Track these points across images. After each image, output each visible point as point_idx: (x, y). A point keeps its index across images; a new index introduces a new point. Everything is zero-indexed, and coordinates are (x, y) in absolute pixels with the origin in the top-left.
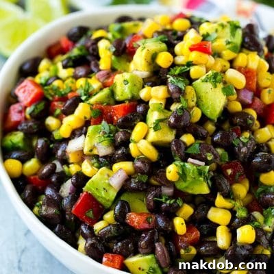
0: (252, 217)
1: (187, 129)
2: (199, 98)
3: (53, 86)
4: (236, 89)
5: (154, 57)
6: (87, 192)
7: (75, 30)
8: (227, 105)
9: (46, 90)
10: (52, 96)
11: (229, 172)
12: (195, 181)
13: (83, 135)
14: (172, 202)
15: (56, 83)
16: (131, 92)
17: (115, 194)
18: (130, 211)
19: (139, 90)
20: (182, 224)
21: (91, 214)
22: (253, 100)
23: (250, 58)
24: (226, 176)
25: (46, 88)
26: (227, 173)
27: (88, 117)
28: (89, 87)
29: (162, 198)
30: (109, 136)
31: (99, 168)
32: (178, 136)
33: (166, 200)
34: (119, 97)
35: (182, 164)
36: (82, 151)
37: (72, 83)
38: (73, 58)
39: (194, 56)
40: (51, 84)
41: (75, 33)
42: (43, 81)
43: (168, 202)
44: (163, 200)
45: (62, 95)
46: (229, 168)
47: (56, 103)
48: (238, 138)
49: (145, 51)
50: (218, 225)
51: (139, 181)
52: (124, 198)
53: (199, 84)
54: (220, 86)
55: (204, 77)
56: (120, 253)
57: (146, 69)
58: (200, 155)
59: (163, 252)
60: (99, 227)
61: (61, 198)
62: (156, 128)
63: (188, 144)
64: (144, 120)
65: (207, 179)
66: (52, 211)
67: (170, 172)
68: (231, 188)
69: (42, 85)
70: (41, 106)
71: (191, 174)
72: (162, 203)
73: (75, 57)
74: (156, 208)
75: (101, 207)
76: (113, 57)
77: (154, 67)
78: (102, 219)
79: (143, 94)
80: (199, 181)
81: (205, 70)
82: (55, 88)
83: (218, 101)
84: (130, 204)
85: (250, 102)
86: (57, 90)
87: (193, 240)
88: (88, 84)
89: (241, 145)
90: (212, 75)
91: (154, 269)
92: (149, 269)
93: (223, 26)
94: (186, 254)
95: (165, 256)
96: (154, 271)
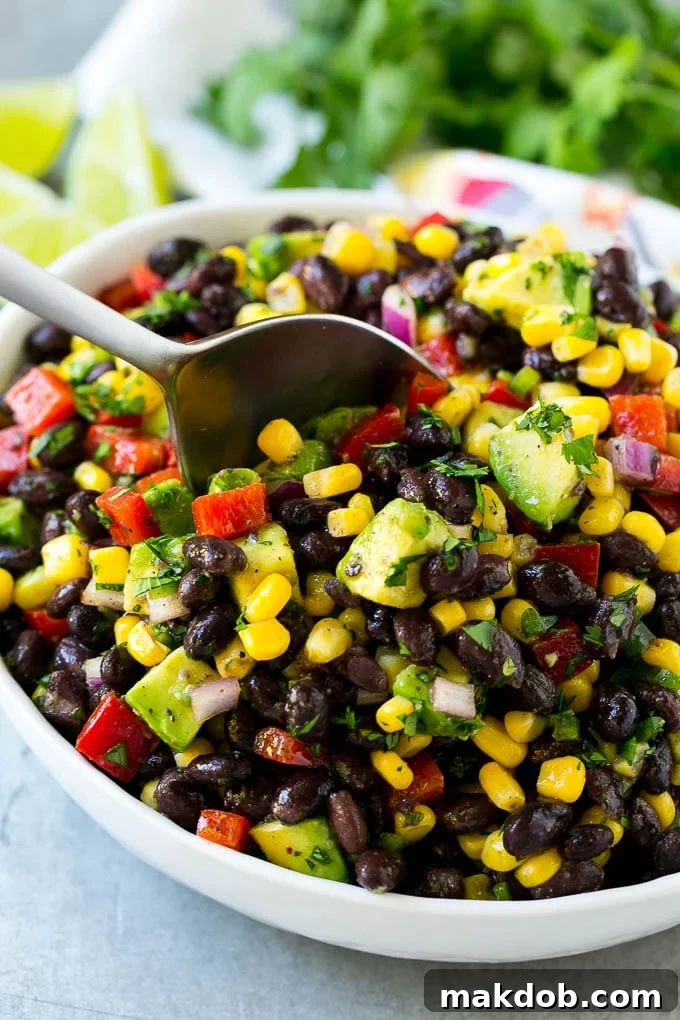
3: (100, 385)
7: (168, 248)
9: (84, 397)
10: (95, 411)
11: (552, 659)
15: (107, 380)
20: (399, 769)
25: (81, 389)
38: (155, 320)
40: (95, 380)
41: (167, 255)
42: (77, 373)
45: (122, 411)
46: (550, 651)
47: (99, 429)
56: (239, 811)
59: (350, 820)
69: (74, 383)
70: (66, 435)
73: (160, 317)
82: (103, 391)
86: (108, 398)
87: (425, 794)
90: (542, 413)
91: (323, 853)
92: (314, 852)
93: (543, 270)
94: (409, 828)
95: (354, 827)
96: (326, 860)
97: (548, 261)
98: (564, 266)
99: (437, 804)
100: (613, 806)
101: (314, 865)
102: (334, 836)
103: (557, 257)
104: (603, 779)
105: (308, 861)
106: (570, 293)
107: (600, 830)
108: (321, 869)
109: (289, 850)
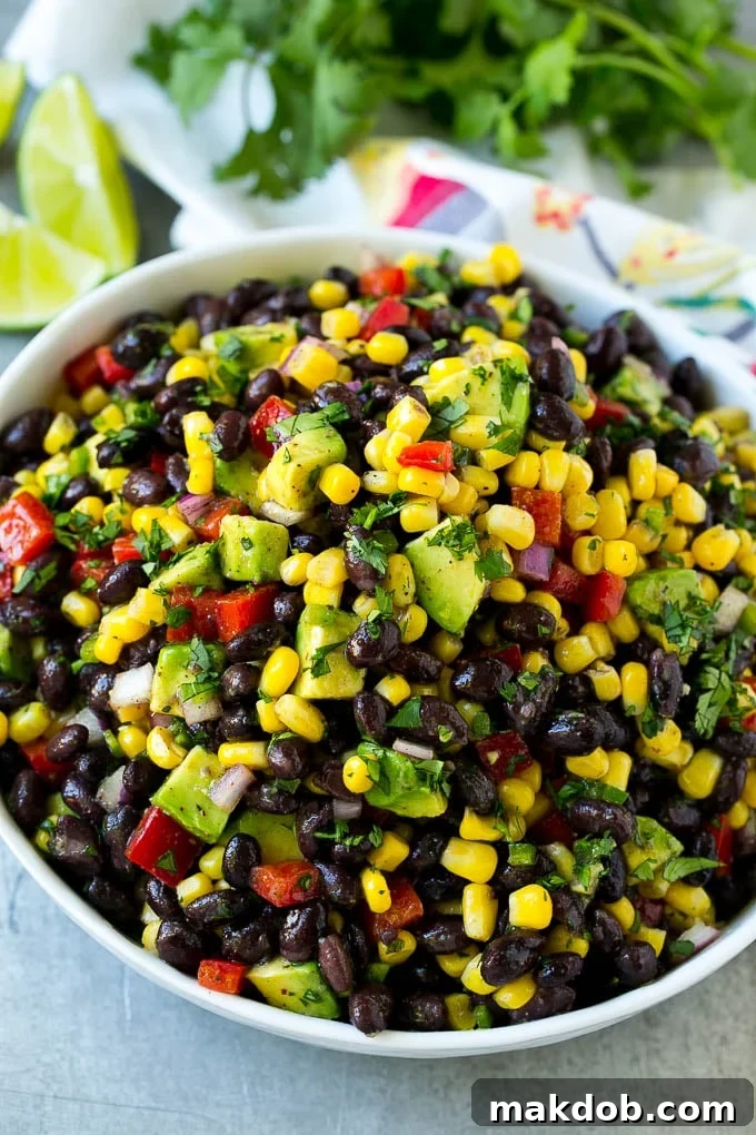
0: (545, 863)
1: (392, 665)
2: (420, 582)
3: (78, 513)
4: (511, 550)
5: (314, 478)
6: (159, 812)
8: (489, 593)
10: (76, 543)
11: (494, 757)
12: (409, 793)
13: (149, 665)
14: (357, 841)
15: (87, 506)
16: (260, 567)
17: (225, 818)
18: (260, 862)
19: (280, 560)
20: (382, 892)
21: (168, 863)
22: (553, 570)
23: (546, 462)
24: (485, 767)
26: (488, 762)
27: (159, 621)
28: (161, 537)
29: (334, 832)
30: (208, 679)
31: (188, 747)
32: (370, 683)
33: (345, 836)
34: (231, 572)
35: (380, 753)
36: (147, 704)
37: (122, 512)
39: (410, 479)
40: (73, 504)
42: (53, 490)
43: (348, 842)
44: (337, 836)
45: (99, 543)
46: (492, 749)
47: (84, 564)
48: (514, 679)
49: (293, 465)
50: (467, 882)
51: (281, 792)
52: (246, 826)
53: (422, 550)
54: (472, 557)
55: (432, 534)
56: (238, 957)
57: (296, 506)
58: (423, 730)
59: (337, 963)
60: (189, 889)
61: (101, 813)
62: (319, 669)
63: (395, 701)
64: (291, 641)
65: (440, 782)
66: (79, 849)
67: (350, 775)
68: (497, 793)
70: (50, 569)
71: (401, 779)
72: (333, 843)
74: (320, 851)
75: (192, 842)
76: (219, 461)
77: (316, 499)
78: (196, 870)
79: (290, 570)
80: (421, 793)
81: (435, 514)
82: (81, 520)
83: (466, 590)
84: (260, 842)
85: (544, 577)
86: (87, 526)
87: (408, 920)
88: (160, 530)
89: (520, 698)
90: (453, 531)
91: (316, 995)
92: (306, 994)
93: (483, 376)
94: (390, 955)
95: (341, 970)
96: (318, 998)
97: (489, 367)
98: (503, 373)
99: (415, 927)
100: (575, 925)
101: (306, 1004)
102: (324, 980)
103: (496, 362)
104: (565, 901)
105: (301, 1000)
106: (508, 401)
107: (571, 959)
108: (314, 1007)
109: (284, 992)
